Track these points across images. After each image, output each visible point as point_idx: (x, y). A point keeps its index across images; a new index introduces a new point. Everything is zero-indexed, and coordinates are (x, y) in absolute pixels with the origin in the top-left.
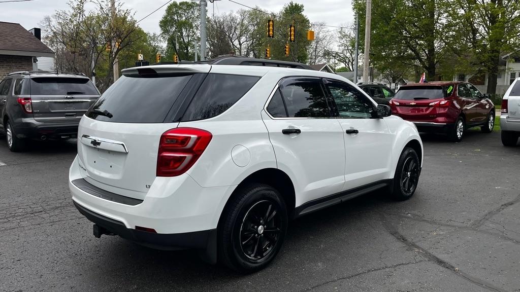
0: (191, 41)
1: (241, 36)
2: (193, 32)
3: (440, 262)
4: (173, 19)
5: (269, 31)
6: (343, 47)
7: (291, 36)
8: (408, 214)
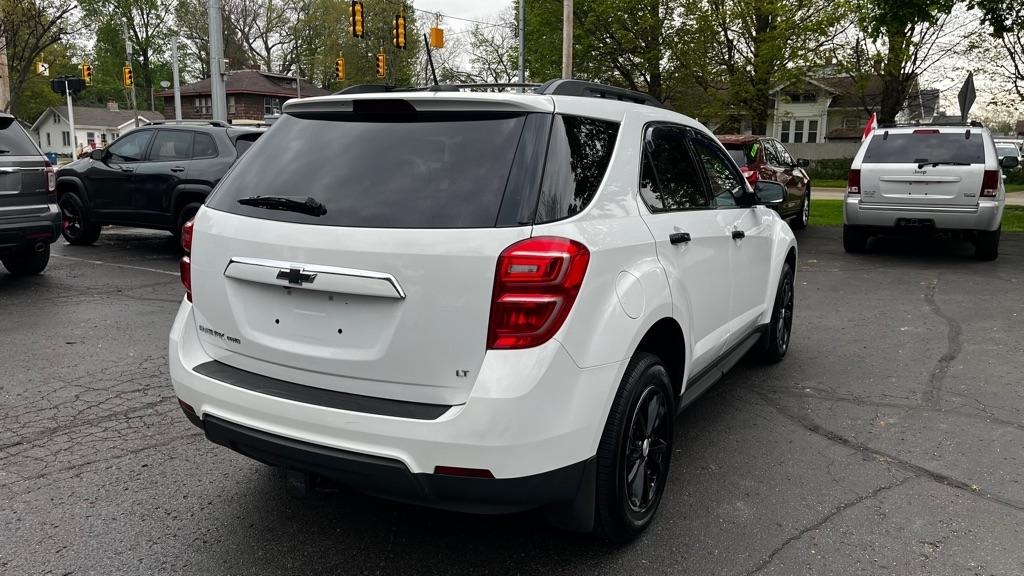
0: (153, 36)
1: (268, 30)
2: (158, 17)
3: (940, 478)
5: (354, 25)
6: (480, 65)
7: (398, 37)
8: (804, 388)
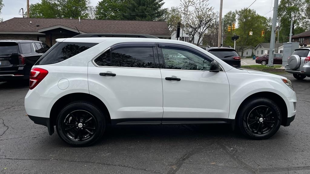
0: (297, 20)
2: (299, 13)
4: (285, 6)
